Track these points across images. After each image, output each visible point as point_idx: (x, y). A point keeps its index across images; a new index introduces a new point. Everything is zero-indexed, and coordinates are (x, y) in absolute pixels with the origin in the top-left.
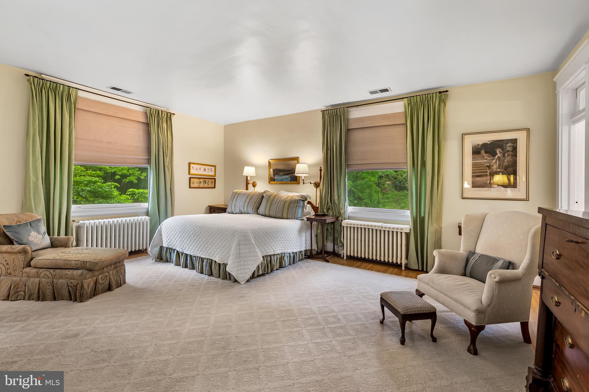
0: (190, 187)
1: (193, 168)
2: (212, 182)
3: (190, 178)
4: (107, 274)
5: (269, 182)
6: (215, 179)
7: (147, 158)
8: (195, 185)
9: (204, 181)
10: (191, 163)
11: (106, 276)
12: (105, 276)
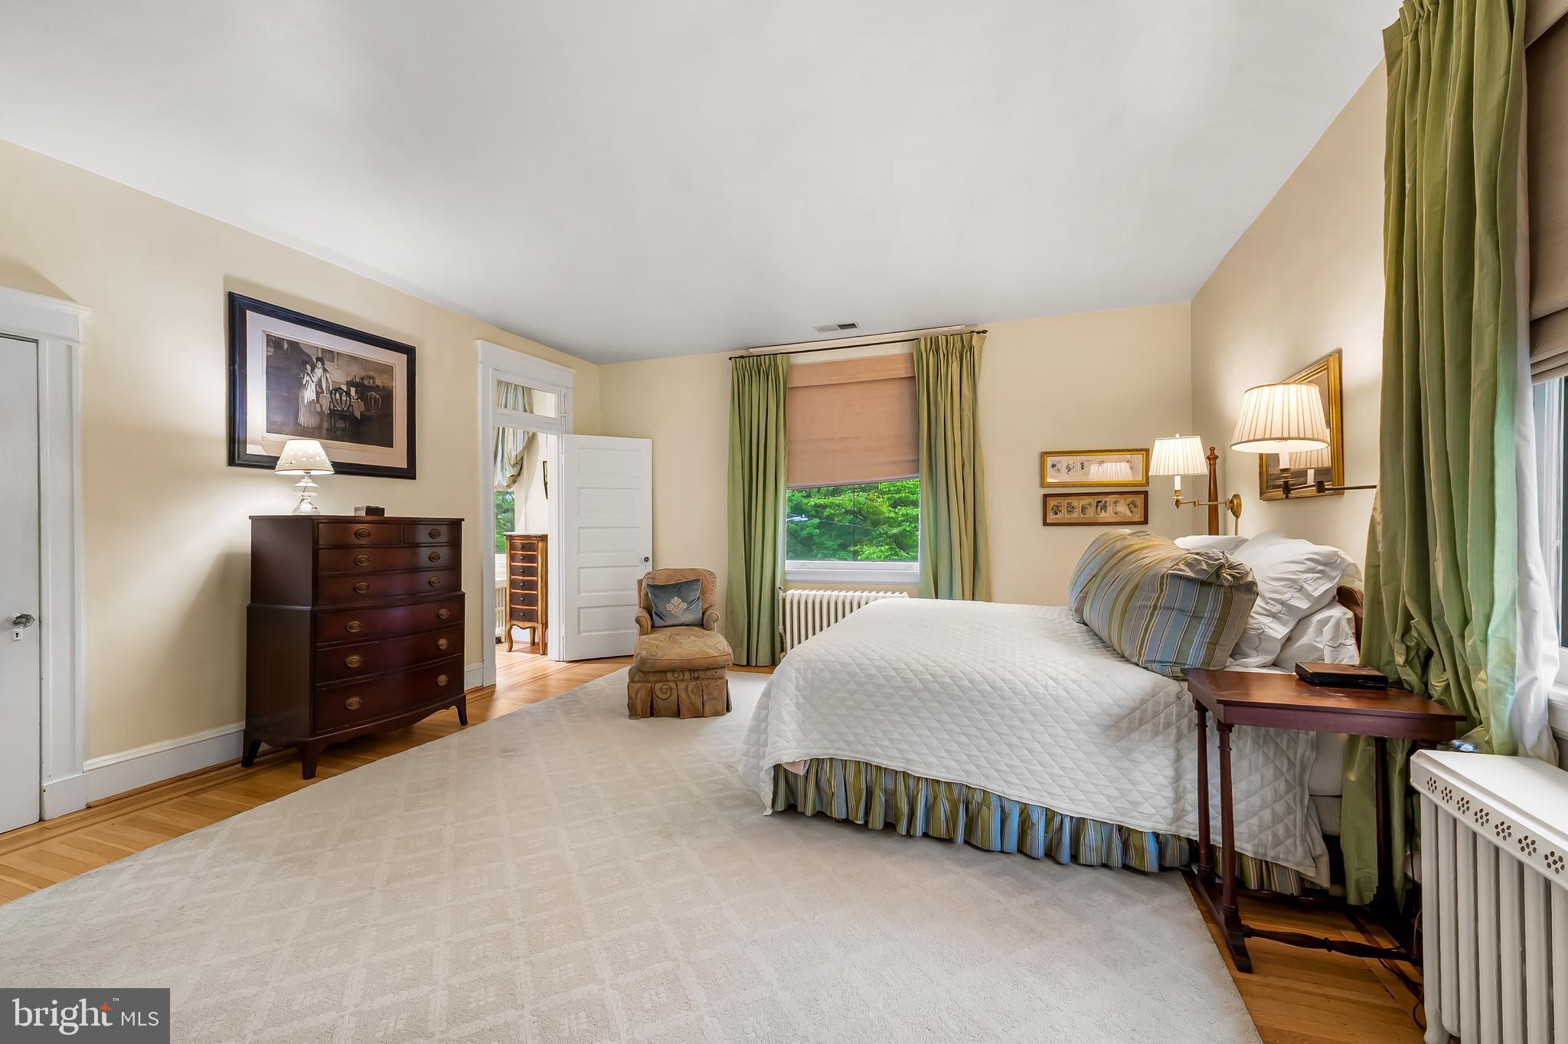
0: (1045, 524)
1: (1053, 466)
2: (1133, 503)
3: (1046, 496)
4: (673, 685)
5: (1262, 493)
6: (1146, 493)
7: (911, 457)
8: (1063, 517)
9: (1099, 502)
10: (1047, 453)
11: (671, 689)
12: (667, 687)
